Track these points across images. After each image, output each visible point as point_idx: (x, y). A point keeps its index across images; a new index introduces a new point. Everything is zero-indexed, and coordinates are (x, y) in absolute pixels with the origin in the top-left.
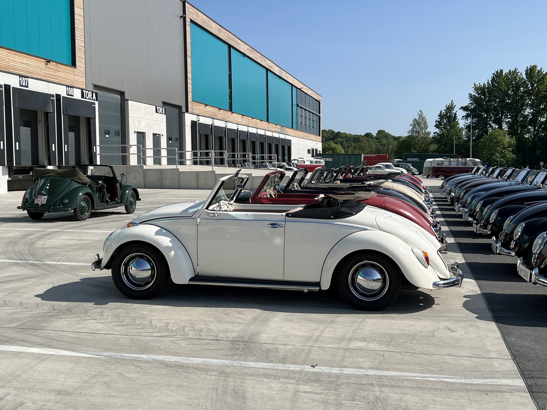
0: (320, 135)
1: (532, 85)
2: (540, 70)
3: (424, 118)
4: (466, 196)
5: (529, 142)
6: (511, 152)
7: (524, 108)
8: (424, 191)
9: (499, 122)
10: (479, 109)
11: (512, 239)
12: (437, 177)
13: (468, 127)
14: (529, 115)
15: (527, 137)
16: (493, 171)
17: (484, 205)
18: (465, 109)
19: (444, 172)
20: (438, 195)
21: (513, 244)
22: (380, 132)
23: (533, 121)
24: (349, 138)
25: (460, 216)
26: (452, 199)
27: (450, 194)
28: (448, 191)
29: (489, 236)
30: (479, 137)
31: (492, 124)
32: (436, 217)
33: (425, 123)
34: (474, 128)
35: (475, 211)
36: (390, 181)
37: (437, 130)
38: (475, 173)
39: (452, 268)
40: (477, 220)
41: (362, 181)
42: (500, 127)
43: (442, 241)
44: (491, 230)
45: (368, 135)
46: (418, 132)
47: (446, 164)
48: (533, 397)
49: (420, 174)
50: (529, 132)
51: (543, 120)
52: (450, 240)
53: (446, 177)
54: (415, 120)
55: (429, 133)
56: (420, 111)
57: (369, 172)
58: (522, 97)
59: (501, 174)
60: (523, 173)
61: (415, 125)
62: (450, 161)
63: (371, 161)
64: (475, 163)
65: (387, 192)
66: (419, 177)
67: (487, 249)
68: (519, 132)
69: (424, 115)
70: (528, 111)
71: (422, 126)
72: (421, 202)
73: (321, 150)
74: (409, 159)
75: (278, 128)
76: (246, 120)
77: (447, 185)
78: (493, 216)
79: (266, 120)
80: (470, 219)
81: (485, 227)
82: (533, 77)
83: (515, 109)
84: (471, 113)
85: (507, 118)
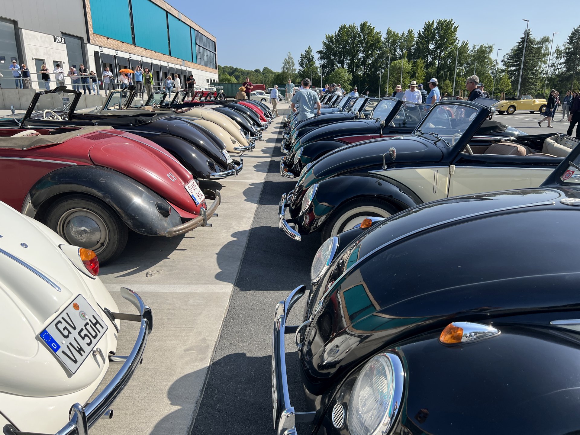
0: (216, 69)
1: (364, 36)
2: (369, 25)
3: (291, 58)
5: (361, 78)
6: (349, 84)
7: (358, 53)
9: (341, 63)
10: (329, 53)
13: (321, 66)
14: (361, 58)
15: (359, 74)
18: (320, 52)
23: (364, 63)
30: (329, 73)
31: (337, 64)
33: (293, 63)
34: (325, 67)
37: (301, 68)
42: (343, 67)
46: (287, 69)
50: (361, 70)
51: (370, 62)
54: (286, 59)
55: (295, 70)
56: (289, 53)
58: (357, 45)
61: (286, 63)
68: (354, 70)
69: (292, 56)
70: (361, 55)
71: (291, 64)
73: (218, 80)
75: (180, 61)
76: (148, 53)
79: (168, 54)
82: (365, 31)
83: (352, 53)
84: (323, 55)
85: (347, 60)
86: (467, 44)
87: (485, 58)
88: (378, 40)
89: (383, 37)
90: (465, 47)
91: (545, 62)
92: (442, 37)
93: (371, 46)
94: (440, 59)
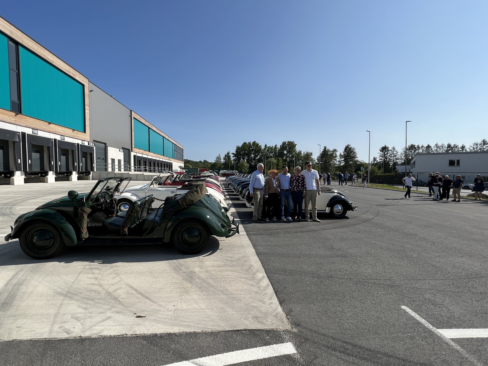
0: (183, 161)
1: (254, 148)
2: (257, 142)
4: (233, 183)
7: (251, 154)
8: (220, 181)
9: (244, 159)
10: (238, 154)
11: (245, 196)
12: (224, 177)
13: (234, 160)
15: (252, 164)
16: (241, 175)
17: (238, 186)
19: (226, 175)
20: (224, 183)
21: (245, 197)
22: (205, 161)
23: (254, 159)
24: (194, 162)
25: (231, 189)
26: (229, 184)
27: (228, 182)
28: (227, 181)
29: (239, 195)
30: (238, 163)
31: (241, 159)
32: (223, 190)
33: (221, 158)
34: (236, 161)
35: (235, 188)
36: (209, 178)
37: (224, 160)
38: (236, 176)
39: (228, 205)
40: (236, 190)
41: (199, 178)
42: (244, 160)
43: (225, 197)
44: (240, 193)
45: (200, 162)
46: (218, 161)
47: (227, 173)
48: (248, 236)
49: (218, 176)
50: (253, 162)
51: (257, 158)
52: (228, 197)
53: (227, 177)
55: (221, 162)
56: (219, 154)
57: (201, 175)
59: (243, 176)
60: (249, 176)
61: (217, 158)
62: (228, 172)
63: (202, 171)
64: (236, 172)
65: (208, 182)
66: (218, 177)
67: (238, 199)
68: (250, 162)
69: (220, 156)
70: (252, 156)
71: (219, 159)
72: (219, 185)
73: (184, 167)
74: (215, 171)
75: (168, 158)
76: (155, 155)
77: (227, 180)
78: (240, 189)
79: (163, 155)
80: (234, 190)
81: (238, 192)
82: (254, 144)
83: (249, 155)
84: (235, 155)
85: (246, 158)
86: (301, 152)
87: (309, 158)
88: (260, 149)
89: (263, 147)
90: (300, 153)
91: (336, 160)
92: (290, 148)
93: (257, 151)
94: (290, 158)
